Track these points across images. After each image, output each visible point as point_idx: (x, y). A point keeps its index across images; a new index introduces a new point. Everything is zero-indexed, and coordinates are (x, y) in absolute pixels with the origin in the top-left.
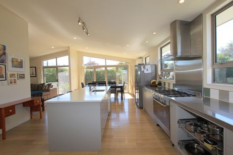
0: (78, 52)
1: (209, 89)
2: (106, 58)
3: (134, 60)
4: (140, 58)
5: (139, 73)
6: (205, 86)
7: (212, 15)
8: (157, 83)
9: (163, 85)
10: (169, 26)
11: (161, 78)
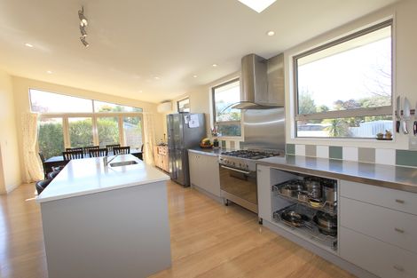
0: (14, 78)
1: (294, 145)
2: (93, 96)
3: (154, 106)
4: (167, 101)
5: (181, 127)
6: (288, 142)
7: (294, 58)
8: (212, 144)
9: (220, 145)
10: (240, 61)
11: (216, 135)
